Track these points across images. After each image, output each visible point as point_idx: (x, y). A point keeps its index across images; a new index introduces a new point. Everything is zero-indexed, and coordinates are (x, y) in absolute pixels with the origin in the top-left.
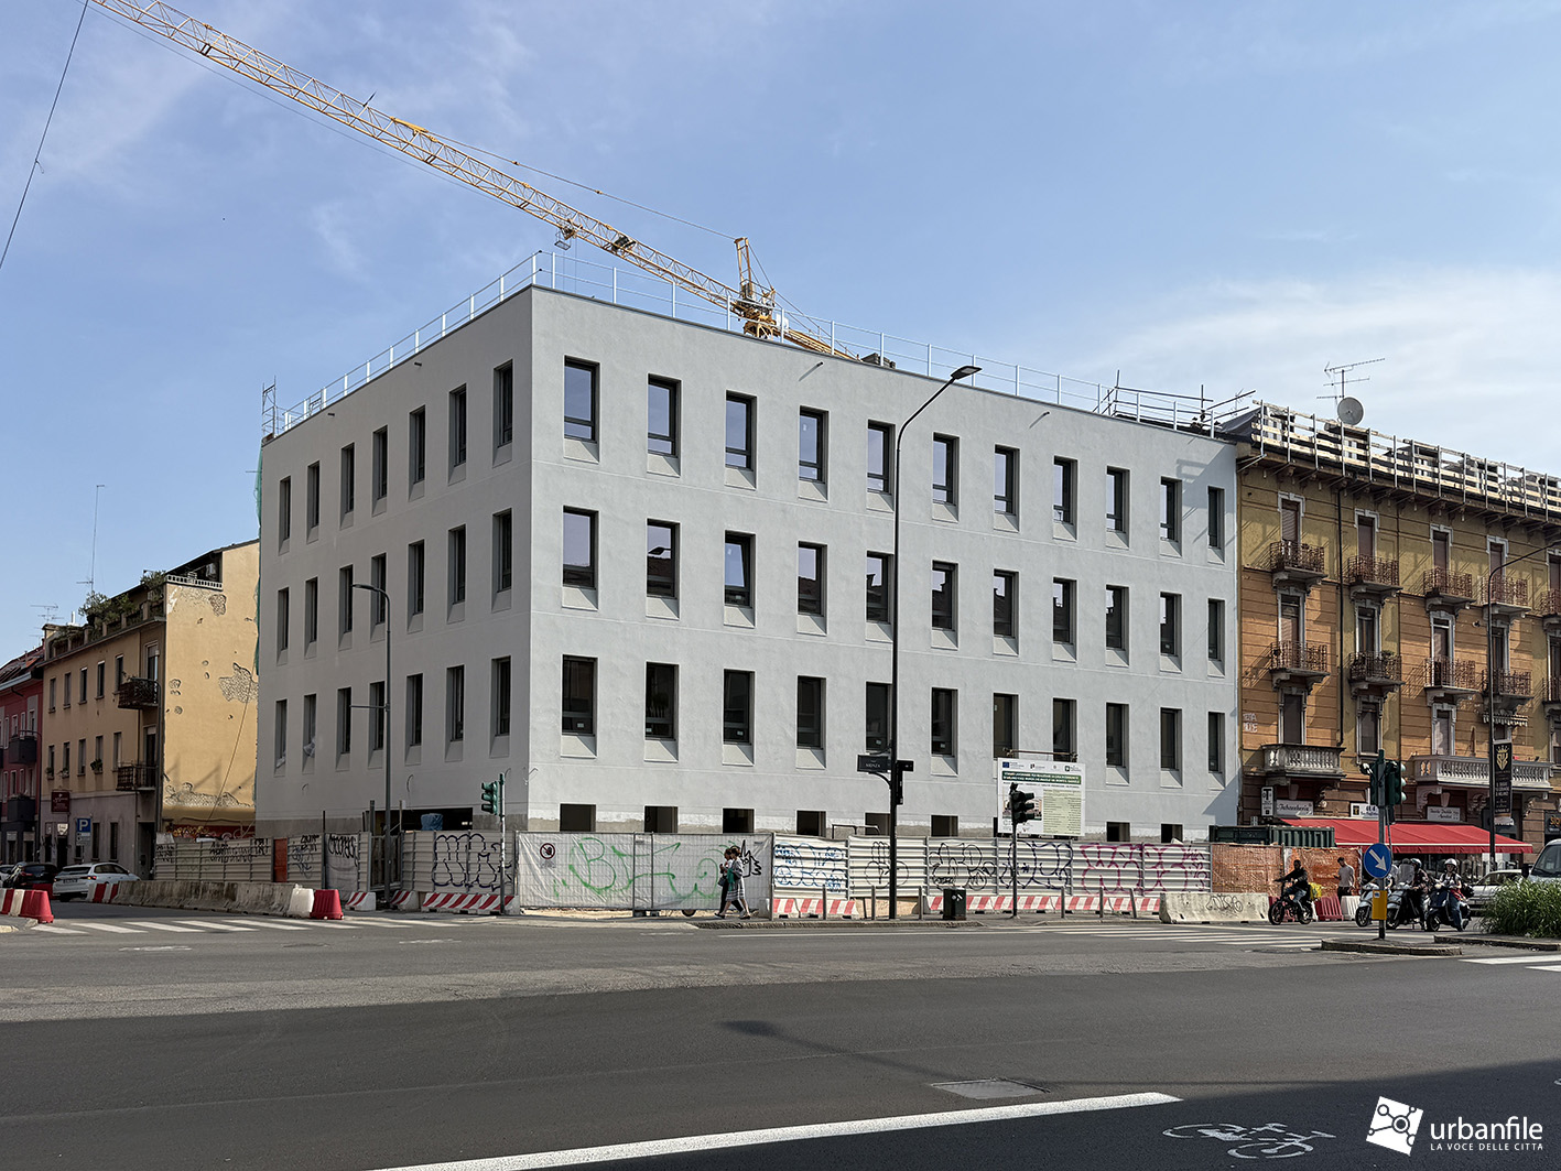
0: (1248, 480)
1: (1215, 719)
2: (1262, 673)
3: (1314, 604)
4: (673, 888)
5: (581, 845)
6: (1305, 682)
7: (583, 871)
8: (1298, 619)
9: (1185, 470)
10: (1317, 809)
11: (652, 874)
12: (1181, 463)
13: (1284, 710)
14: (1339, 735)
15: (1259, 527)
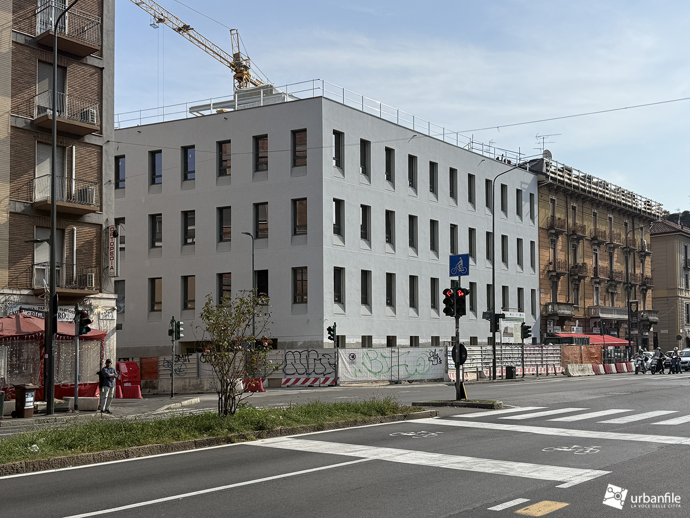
0: (541, 190)
1: (533, 291)
2: (546, 272)
3: (561, 242)
4: (407, 371)
5: (367, 353)
6: (558, 276)
7: (369, 365)
8: (555, 249)
9: (523, 186)
10: (562, 330)
11: (398, 365)
12: (522, 183)
13: (552, 288)
14: (568, 298)
15: (544, 210)
